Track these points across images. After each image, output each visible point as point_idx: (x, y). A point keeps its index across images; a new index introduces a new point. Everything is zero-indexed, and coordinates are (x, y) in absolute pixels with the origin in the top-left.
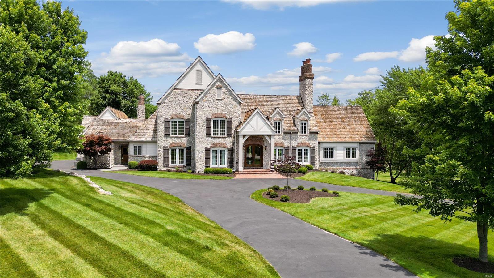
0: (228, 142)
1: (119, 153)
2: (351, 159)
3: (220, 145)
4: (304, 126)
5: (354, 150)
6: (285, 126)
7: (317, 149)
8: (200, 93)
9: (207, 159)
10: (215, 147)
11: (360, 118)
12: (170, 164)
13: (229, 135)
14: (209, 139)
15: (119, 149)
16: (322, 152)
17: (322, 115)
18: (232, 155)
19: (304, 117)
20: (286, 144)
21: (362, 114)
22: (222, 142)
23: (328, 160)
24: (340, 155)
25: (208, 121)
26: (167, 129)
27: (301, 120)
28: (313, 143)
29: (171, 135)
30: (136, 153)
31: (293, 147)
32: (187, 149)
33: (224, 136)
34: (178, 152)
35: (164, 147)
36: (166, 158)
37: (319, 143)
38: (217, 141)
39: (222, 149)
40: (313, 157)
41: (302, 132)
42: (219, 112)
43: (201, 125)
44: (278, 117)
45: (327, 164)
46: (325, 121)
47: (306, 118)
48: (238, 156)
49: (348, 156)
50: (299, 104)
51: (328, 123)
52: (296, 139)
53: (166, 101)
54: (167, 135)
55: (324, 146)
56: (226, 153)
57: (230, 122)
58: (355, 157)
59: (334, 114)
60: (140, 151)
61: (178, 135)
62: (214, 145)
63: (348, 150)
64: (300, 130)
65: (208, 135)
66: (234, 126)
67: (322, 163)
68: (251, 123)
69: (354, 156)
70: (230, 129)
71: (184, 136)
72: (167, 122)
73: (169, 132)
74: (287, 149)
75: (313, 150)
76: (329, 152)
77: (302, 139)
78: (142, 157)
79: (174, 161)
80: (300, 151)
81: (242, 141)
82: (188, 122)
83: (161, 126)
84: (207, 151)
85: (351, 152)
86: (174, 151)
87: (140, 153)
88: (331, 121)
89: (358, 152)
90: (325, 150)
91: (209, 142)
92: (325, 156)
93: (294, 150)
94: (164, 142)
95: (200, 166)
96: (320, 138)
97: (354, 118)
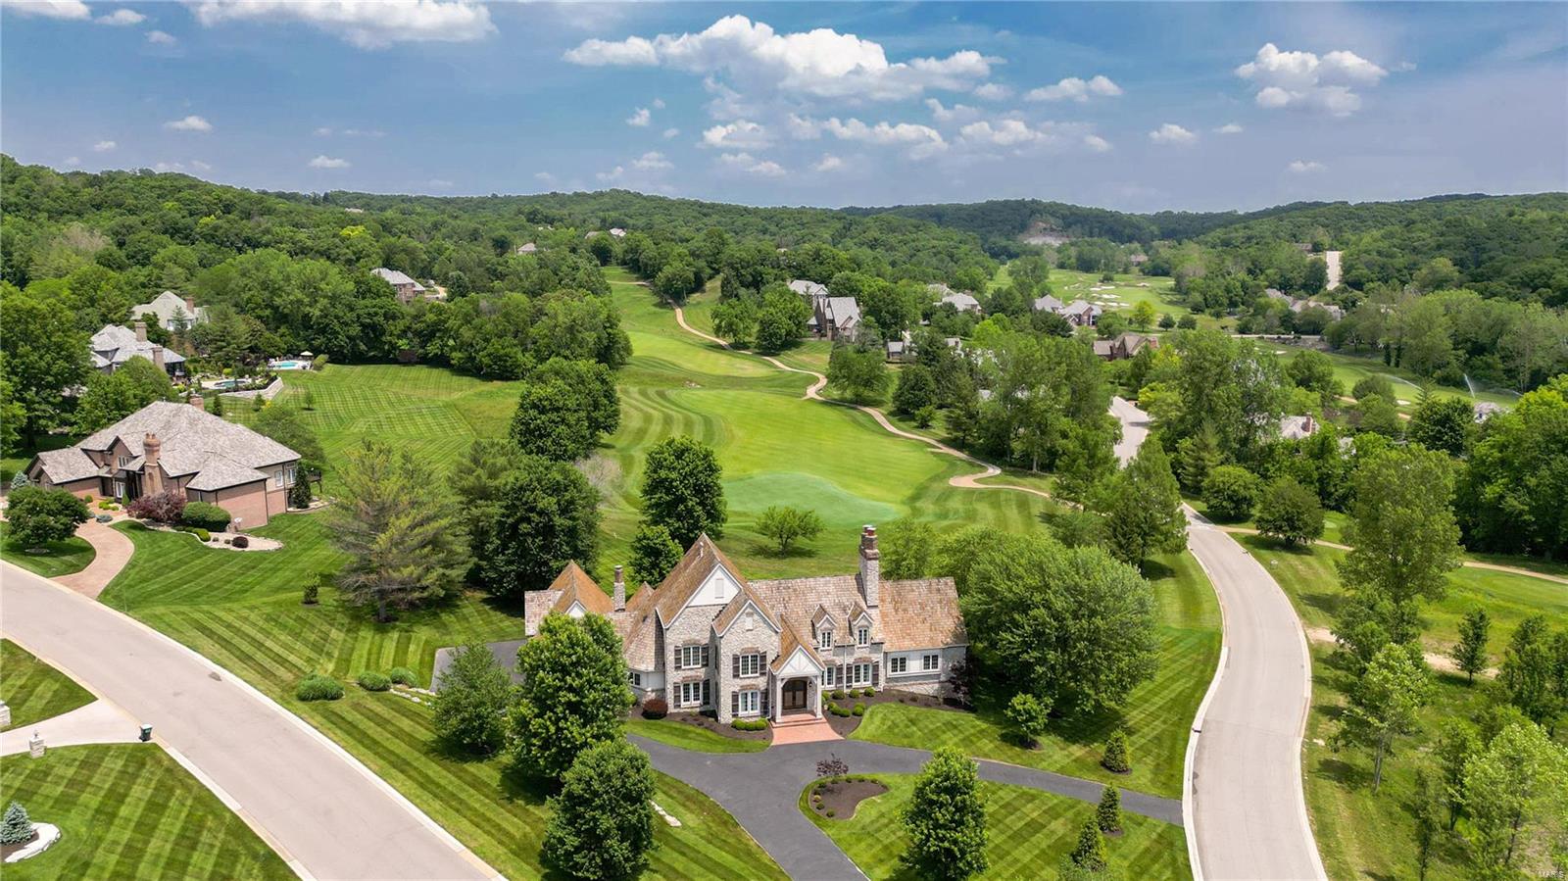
0: (761, 682)
2: (931, 671)
3: (751, 687)
4: (864, 633)
5: (935, 657)
6: (836, 636)
7: (881, 664)
8: (721, 609)
9: (735, 708)
10: (745, 691)
11: (949, 601)
12: (683, 703)
13: (763, 674)
14: (738, 680)
16: (890, 664)
17: (893, 599)
18: (766, 698)
19: (864, 622)
20: (838, 661)
21: (953, 593)
22: (754, 682)
23: (899, 673)
24: (915, 666)
25: (736, 659)
26: (678, 660)
27: (859, 628)
28: (878, 657)
29: (682, 667)
31: (848, 664)
32: (704, 684)
33: (755, 675)
34: (692, 686)
35: (675, 683)
36: (677, 698)
37: (886, 653)
38: (748, 682)
39: (754, 691)
40: (876, 677)
41: (860, 643)
42: (750, 645)
43: (725, 660)
44: (827, 625)
45: (896, 680)
46: (896, 611)
47: (866, 623)
48: (774, 702)
49: (926, 666)
50: (859, 591)
51: (900, 612)
52: (852, 654)
53: (677, 624)
54: (678, 668)
55: (890, 657)
56: (759, 695)
57: (764, 657)
58: (937, 667)
59: (911, 596)
60: (638, 680)
61: (692, 666)
62: (743, 688)
63: (927, 658)
64: (857, 641)
65: (736, 676)
66: (769, 660)
67: (889, 680)
68: (792, 661)
69: (935, 665)
70: (763, 666)
71: (700, 666)
72: (677, 652)
73: (680, 663)
74: (840, 669)
75: (876, 667)
76: (899, 663)
77: (862, 652)
78: (641, 690)
79: (687, 699)
80: (858, 668)
81: (780, 685)
82: (705, 649)
83: (670, 657)
84: (735, 697)
85: (930, 660)
86: (686, 687)
87: (638, 684)
88: (905, 610)
89: (940, 660)
90: (894, 661)
91: (736, 684)
92: (894, 670)
93: (849, 668)
94: (674, 677)
95: (726, 716)
96: (885, 648)
97: (940, 602)
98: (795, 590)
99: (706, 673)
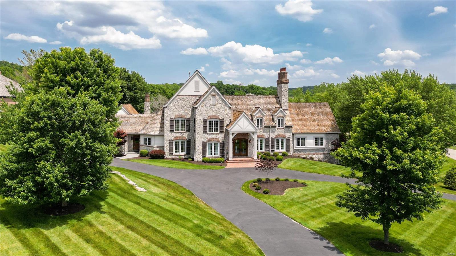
0: (221, 137)
1: (132, 142)
2: (319, 147)
3: (214, 140)
4: (281, 121)
5: (322, 139)
6: (265, 122)
7: (291, 140)
8: (198, 98)
9: (204, 151)
10: (210, 141)
11: (327, 113)
12: (174, 153)
13: (221, 132)
14: (206, 135)
15: (132, 139)
16: (295, 141)
17: (296, 110)
18: (223, 147)
19: (281, 114)
20: (266, 135)
21: (329, 110)
22: (216, 137)
23: (301, 147)
24: (310, 143)
25: (205, 121)
26: (171, 126)
27: (278, 117)
28: (288, 135)
29: (175, 131)
30: (146, 143)
31: (272, 138)
32: (187, 142)
33: (217, 133)
34: (180, 143)
35: (169, 140)
36: (171, 149)
37: (293, 134)
38: (212, 136)
39: (216, 142)
40: (288, 146)
41: (279, 126)
42: (214, 114)
43: (199, 124)
44: (259, 115)
45: (300, 150)
46: (298, 116)
47: (282, 115)
48: (228, 150)
49: (317, 144)
50: (277, 102)
51: (300, 117)
52: (274, 132)
53: (171, 105)
54: (171, 131)
55: (297, 136)
56: (219, 145)
57: (222, 122)
58: (323, 145)
59: (306, 109)
60: (149, 142)
61: (180, 131)
62: (210, 140)
63: (317, 139)
64: (277, 125)
65: (205, 132)
66: (225, 125)
67: (295, 150)
68: (239, 123)
69: (321, 144)
70: (222, 127)
71: (185, 131)
72: (171, 121)
73: (173, 128)
74: (267, 140)
75: (288, 140)
76: (300, 141)
77: (279, 132)
78: (151, 147)
79: (177, 151)
80: (277, 141)
81: (231, 137)
82: (188, 120)
83: (167, 124)
84: (204, 144)
85: (318, 141)
86: (177, 144)
87: (149, 144)
88: (303, 115)
89: (324, 141)
90: (298, 139)
91: (205, 137)
92: (298, 145)
93: (273, 140)
94: (169, 136)
95: (198, 156)
96: (293, 130)
97: (322, 113)
98: (241, 100)
99: (189, 136)
